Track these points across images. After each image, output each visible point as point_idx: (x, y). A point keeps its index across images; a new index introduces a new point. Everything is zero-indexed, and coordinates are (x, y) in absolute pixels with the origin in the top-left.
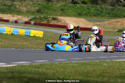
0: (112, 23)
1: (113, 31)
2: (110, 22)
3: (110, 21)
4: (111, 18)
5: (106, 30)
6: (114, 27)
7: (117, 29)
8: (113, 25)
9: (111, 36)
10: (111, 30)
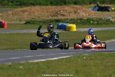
0: (17, 13)
1: (19, 23)
2: (15, 12)
3: (15, 10)
4: (16, 7)
5: (10, 22)
6: (20, 18)
7: (24, 21)
8: (19, 15)
9: (17, 29)
10: (17, 22)
